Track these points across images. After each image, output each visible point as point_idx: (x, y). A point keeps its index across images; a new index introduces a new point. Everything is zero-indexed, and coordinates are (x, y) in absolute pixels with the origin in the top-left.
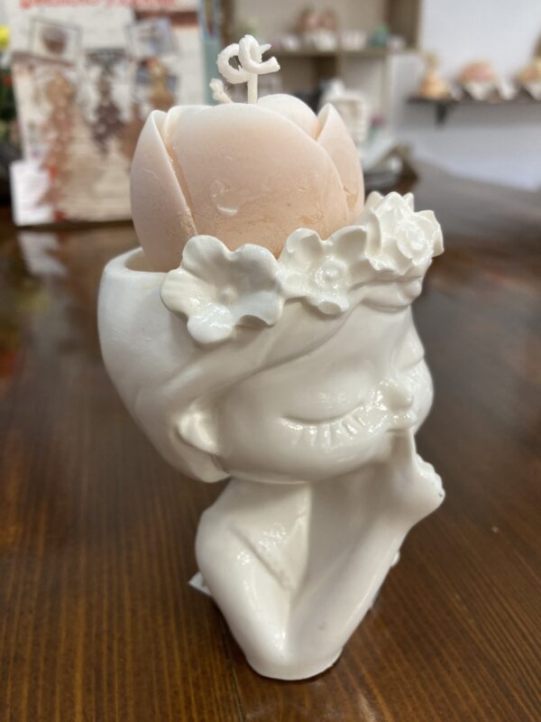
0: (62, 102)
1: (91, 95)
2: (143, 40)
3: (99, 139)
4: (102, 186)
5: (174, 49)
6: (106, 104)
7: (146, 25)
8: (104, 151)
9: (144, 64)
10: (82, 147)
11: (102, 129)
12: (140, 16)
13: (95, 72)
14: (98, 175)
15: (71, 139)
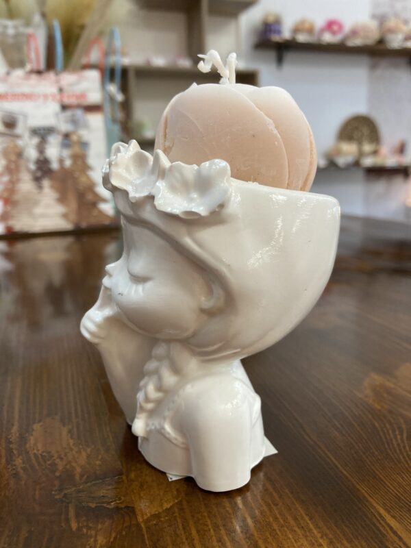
0: (13, 158)
1: (32, 153)
2: (66, 122)
3: (37, 180)
4: (38, 210)
5: (86, 126)
6: (42, 158)
7: (68, 113)
8: (40, 187)
9: (67, 136)
10: (26, 185)
11: (39, 174)
12: (64, 107)
13: (36, 140)
14: (36, 203)
15: (18, 180)
